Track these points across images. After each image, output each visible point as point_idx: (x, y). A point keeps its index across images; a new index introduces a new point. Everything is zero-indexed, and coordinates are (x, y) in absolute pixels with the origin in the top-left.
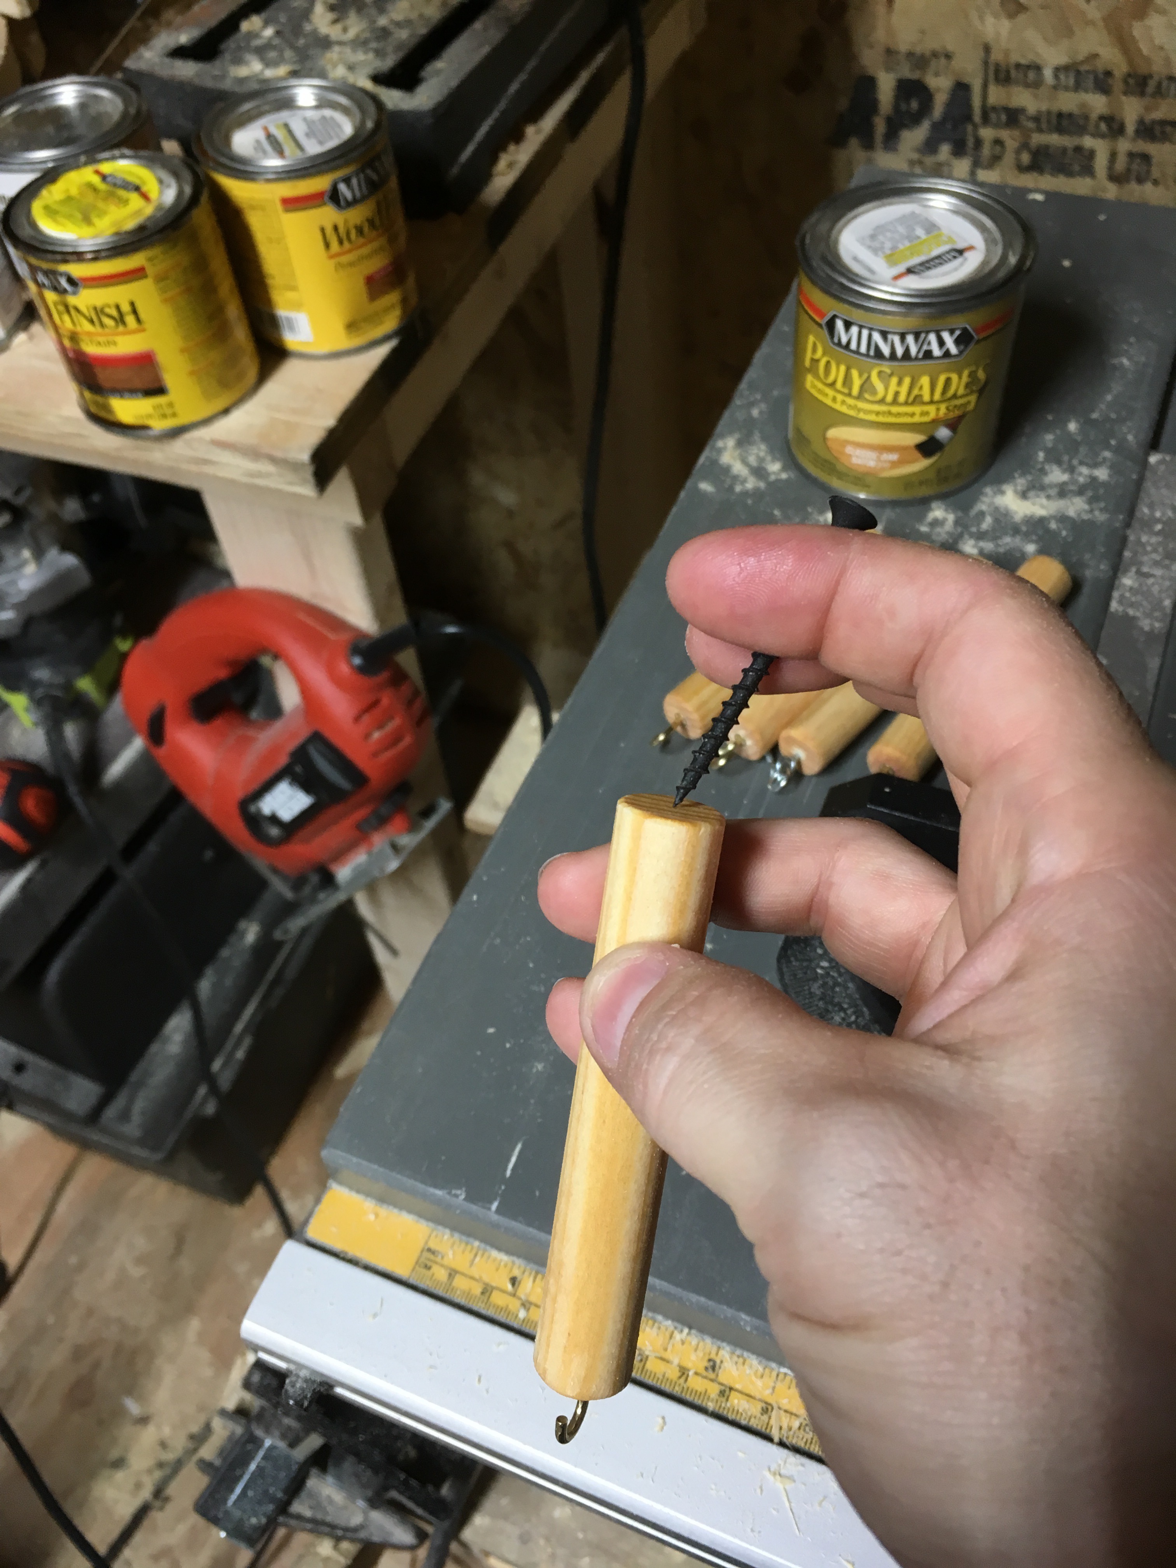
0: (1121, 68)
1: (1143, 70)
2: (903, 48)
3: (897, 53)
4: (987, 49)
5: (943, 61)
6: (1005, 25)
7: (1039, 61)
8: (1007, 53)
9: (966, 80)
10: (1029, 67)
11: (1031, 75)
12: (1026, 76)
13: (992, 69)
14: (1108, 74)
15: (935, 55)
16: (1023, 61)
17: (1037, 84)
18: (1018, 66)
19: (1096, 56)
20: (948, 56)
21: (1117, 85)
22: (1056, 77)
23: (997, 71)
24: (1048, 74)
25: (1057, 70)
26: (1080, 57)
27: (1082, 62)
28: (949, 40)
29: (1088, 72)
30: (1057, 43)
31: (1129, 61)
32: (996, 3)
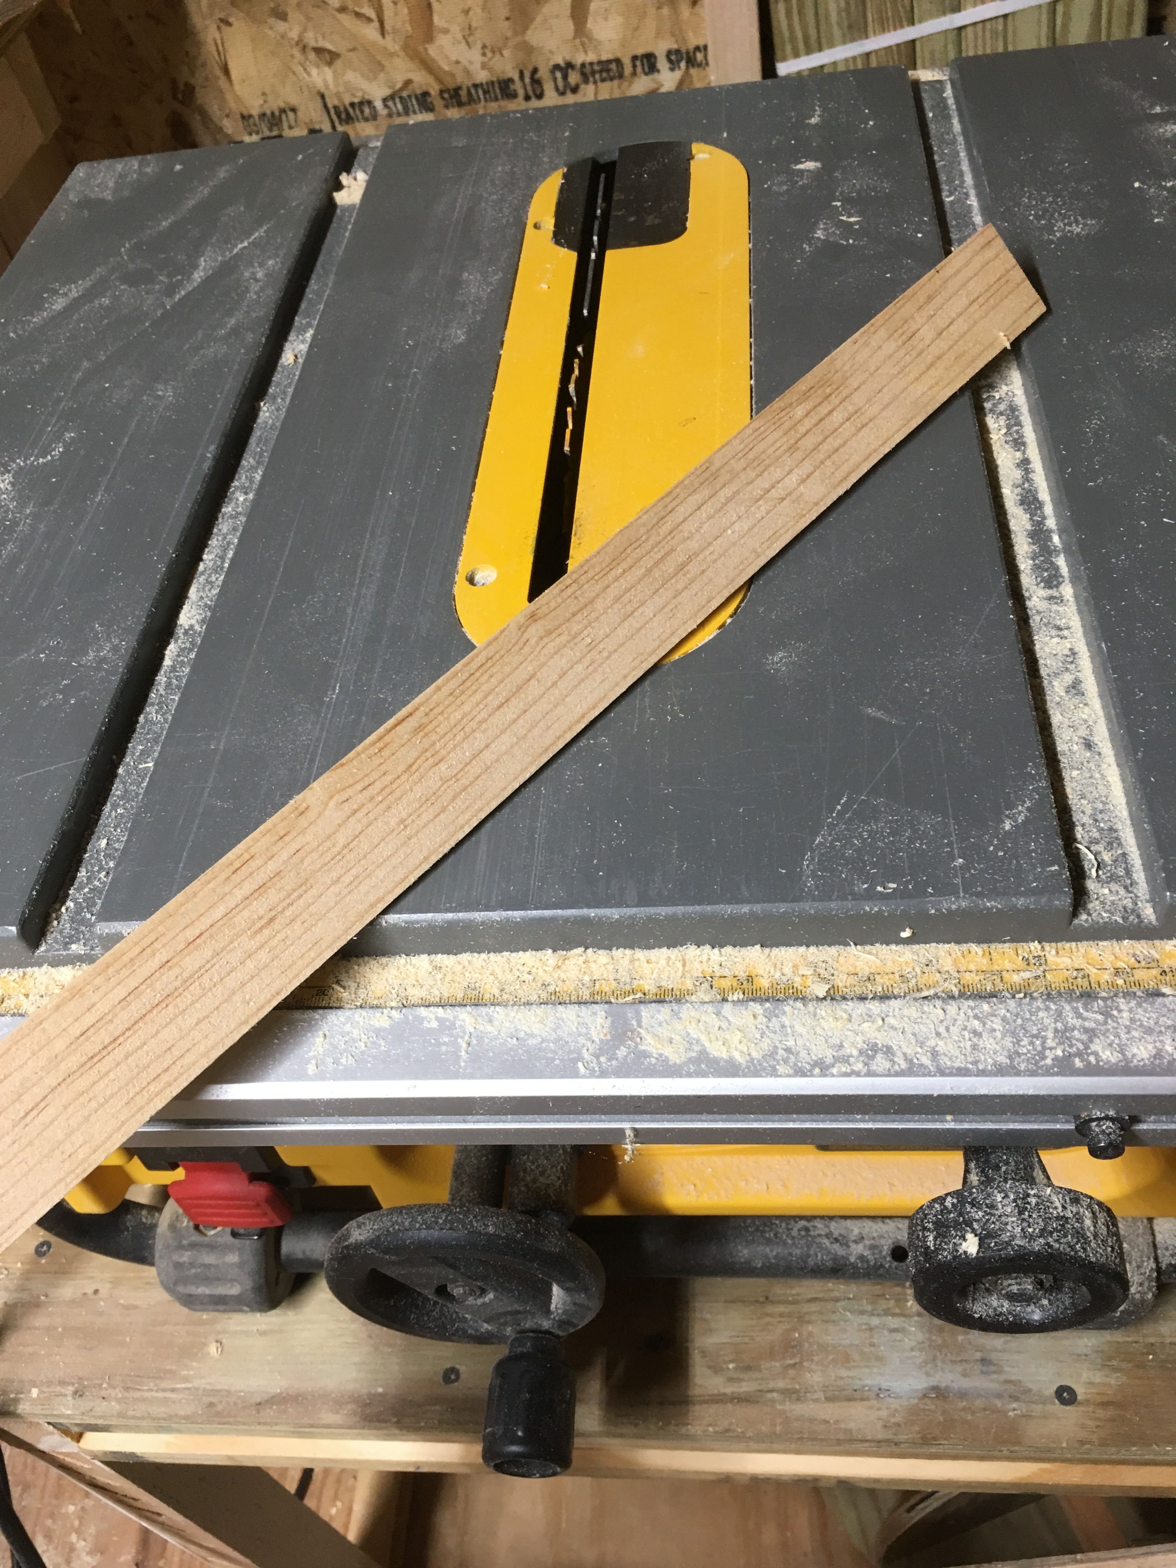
0: (434, 89)
1: (451, 86)
2: (255, 112)
3: (250, 116)
4: (323, 97)
5: (291, 115)
6: (328, 73)
7: (367, 97)
8: (338, 95)
9: (317, 127)
10: (361, 103)
11: (367, 111)
12: (362, 112)
13: (332, 112)
14: (426, 94)
15: (283, 111)
16: (356, 100)
17: (374, 116)
18: (352, 105)
19: (408, 83)
20: (294, 110)
21: (438, 103)
22: (386, 106)
23: (338, 115)
24: (378, 104)
25: (385, 100)
26: (399, 86)
27: (401, 89)
28: (289, 95)
29: (409, 96)
30: (375, 78)
31: (438, 80)
32: (312, 56)
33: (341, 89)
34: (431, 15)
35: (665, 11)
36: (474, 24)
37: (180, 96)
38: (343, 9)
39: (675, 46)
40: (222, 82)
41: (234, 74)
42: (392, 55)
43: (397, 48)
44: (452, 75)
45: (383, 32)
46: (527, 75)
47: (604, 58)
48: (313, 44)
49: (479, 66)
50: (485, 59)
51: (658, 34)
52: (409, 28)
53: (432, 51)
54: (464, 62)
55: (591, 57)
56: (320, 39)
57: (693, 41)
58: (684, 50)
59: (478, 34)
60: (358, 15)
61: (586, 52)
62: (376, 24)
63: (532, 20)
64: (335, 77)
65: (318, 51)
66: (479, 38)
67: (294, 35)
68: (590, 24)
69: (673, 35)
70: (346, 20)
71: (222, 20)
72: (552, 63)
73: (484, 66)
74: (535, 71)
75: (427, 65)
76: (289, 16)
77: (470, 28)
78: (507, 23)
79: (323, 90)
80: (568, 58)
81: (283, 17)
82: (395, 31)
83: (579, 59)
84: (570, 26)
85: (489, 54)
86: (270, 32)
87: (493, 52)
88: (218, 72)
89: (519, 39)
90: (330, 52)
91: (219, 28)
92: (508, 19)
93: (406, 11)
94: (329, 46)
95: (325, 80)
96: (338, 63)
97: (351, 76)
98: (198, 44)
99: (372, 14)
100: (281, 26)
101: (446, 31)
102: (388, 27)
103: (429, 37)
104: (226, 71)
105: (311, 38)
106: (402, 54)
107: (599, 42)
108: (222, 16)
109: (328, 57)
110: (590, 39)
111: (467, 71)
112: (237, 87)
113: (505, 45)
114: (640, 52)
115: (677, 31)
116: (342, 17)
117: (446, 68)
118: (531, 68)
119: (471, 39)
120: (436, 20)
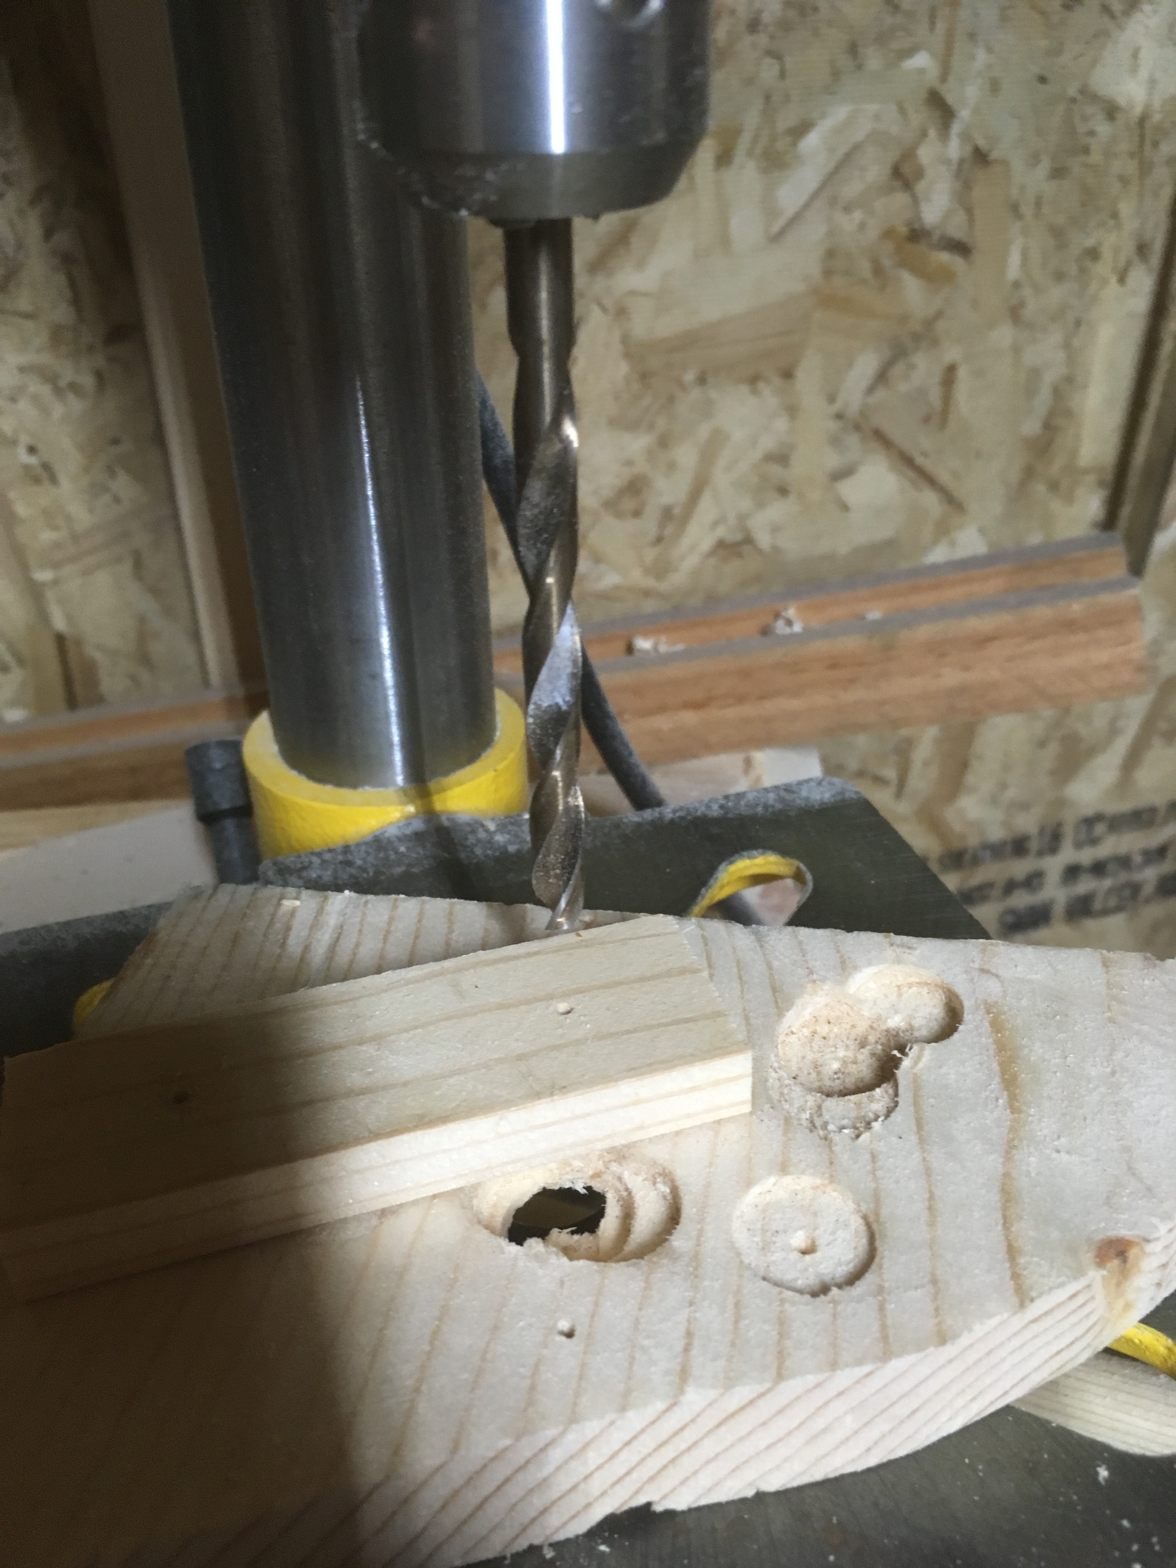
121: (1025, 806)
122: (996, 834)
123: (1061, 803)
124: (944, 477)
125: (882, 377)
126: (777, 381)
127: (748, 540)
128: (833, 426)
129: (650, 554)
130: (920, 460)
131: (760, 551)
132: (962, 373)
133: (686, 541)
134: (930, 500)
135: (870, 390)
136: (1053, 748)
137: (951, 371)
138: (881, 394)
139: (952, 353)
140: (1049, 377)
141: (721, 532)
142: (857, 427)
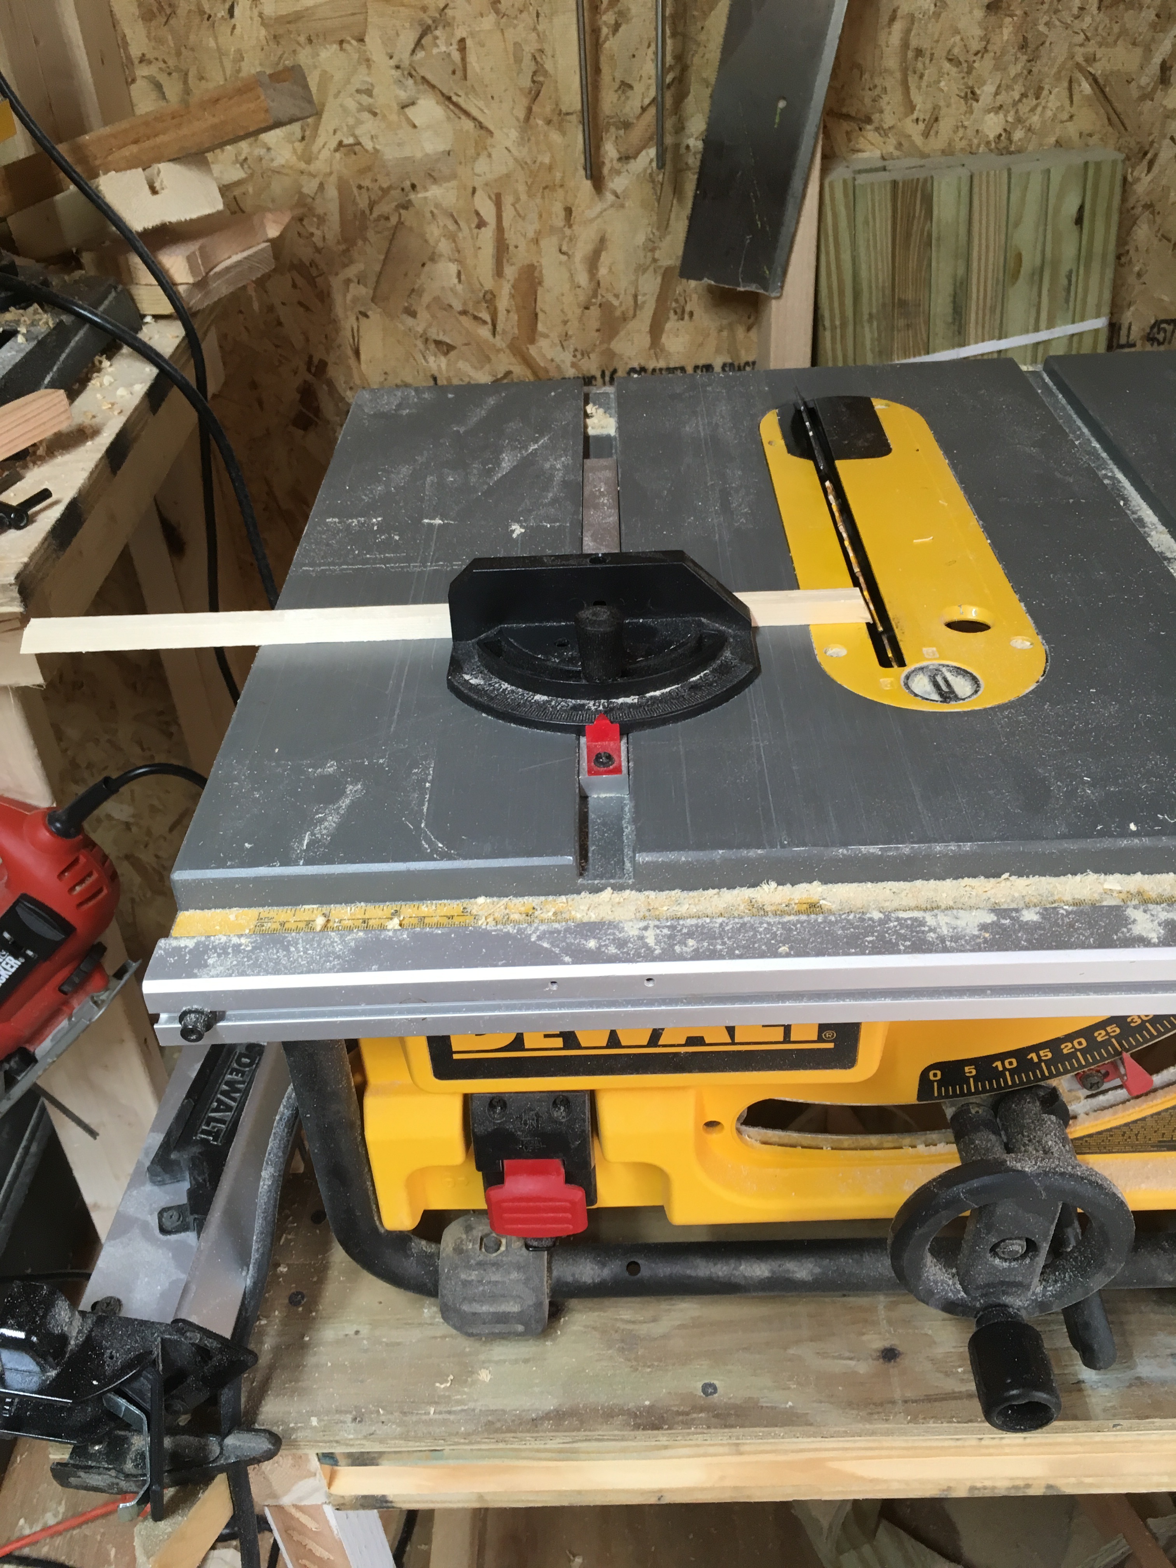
7: (473, 382)
26: (500, 375)
28: (406, 376)
30: (482, 368)
31: (535, 373)
32: (432, 346)
33: (451, 374)
34: (536, 323)
35: (725, 333)
36: (570, 333)
37: (313, 370)
38: (464, 313)
39: (730, 361)
40: (352, 361)
41: (363, 357)
42: (499, 351)
43: (504, 345)
44: (546, 371)
45: (494, 334)
46: (608, 374)
47: (672, 365)
48: (435, 337)
49: (569, 364)
50: (574, 360)
51: (718, 351)
52: (516, 331)
53: (533, 351)
54: (557, 360)
55: (662, 364)
56: (441, 334)
57: (745, 356)
58: (736, 364)
59: (573, 341)
60: (476, 318)
61: (657, 360)
62: (490, 326)
63: (617, 333)
64: (448, 365)
65: (438, 343)
66: (572, 344)
67: (420, 329)
68: (664, 339)
69: (729, 352)
70: (465, 321)
71: (361, 312)
72: (630, 366)
73: (573, 365)
74: (615, 371)
75: (527, 361)
76: (418, 316)
77: (566, 334)
78: (597, 334)
79: (436, 374)
80: (643, 364)
81: (413, 314)
82: (504, 332)
83: (651, 365)
84: (648, 339)
85: (579, 356)
86: (400, 325)
87: (583, 355)
88: (350, 353)
89: (605, 346)
90: (448, 345)
91: (357, 319)
92: (598, 330)
93: (516, 318)
94: (448, 341)
95: (439, 366)
96: (453, 354)
97: (461, 364)
98: (337, 330)
99: (488, 318)
100: (410, 321)
101: (546, 336)
102: (499, 328)
103: (532, 341)
104: (357, 353)
105: (433, 334)
106: (508, 351)
107: (670, 353)
108: (362, 309)
109: (445, 348)
110: (662, 350)
111: (558, 367)
112: (363, 366)
113: (593, 350)
114: (701, 362)
115: (733, 349)
116: (464, 319)
117: (542, 365)
118: (611, 369)
119: (565, 344)
120: (540, 327)
121: (585, 354)
122: (571, 373)
123: (610, 354)
124: (475, 112)
125: (418, 44)
126: (354, 42)
127: (359, 144)
128: (397, 74)
129: (299, 146)
130: (454, 98)
131: (367, 151)
132: (469, 42)
133: (320, 141)
134: (468, 125)
135: (413, 51)
136: (595, 312)
137: (462, 41)
138: (420, 55)
139: (460, 33)
140: (529, 49)
141: (339, 136)
142: (411, 76)
